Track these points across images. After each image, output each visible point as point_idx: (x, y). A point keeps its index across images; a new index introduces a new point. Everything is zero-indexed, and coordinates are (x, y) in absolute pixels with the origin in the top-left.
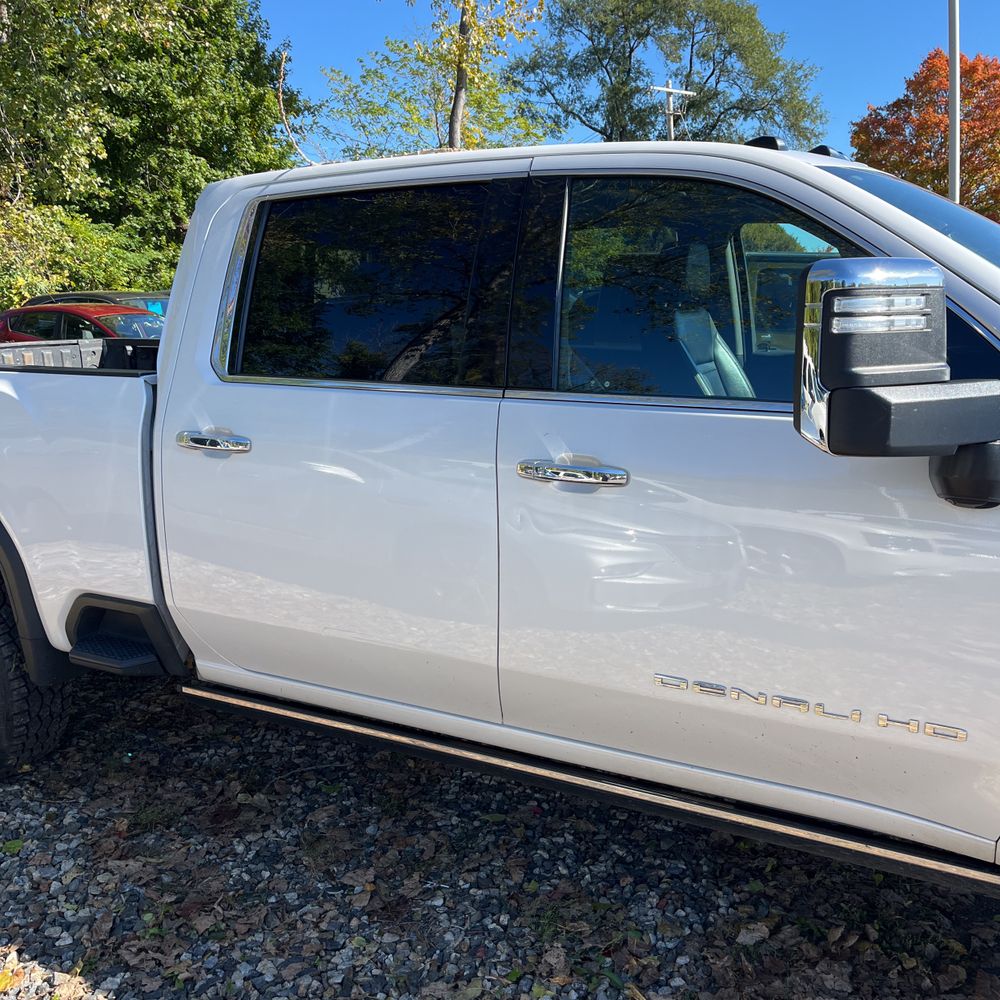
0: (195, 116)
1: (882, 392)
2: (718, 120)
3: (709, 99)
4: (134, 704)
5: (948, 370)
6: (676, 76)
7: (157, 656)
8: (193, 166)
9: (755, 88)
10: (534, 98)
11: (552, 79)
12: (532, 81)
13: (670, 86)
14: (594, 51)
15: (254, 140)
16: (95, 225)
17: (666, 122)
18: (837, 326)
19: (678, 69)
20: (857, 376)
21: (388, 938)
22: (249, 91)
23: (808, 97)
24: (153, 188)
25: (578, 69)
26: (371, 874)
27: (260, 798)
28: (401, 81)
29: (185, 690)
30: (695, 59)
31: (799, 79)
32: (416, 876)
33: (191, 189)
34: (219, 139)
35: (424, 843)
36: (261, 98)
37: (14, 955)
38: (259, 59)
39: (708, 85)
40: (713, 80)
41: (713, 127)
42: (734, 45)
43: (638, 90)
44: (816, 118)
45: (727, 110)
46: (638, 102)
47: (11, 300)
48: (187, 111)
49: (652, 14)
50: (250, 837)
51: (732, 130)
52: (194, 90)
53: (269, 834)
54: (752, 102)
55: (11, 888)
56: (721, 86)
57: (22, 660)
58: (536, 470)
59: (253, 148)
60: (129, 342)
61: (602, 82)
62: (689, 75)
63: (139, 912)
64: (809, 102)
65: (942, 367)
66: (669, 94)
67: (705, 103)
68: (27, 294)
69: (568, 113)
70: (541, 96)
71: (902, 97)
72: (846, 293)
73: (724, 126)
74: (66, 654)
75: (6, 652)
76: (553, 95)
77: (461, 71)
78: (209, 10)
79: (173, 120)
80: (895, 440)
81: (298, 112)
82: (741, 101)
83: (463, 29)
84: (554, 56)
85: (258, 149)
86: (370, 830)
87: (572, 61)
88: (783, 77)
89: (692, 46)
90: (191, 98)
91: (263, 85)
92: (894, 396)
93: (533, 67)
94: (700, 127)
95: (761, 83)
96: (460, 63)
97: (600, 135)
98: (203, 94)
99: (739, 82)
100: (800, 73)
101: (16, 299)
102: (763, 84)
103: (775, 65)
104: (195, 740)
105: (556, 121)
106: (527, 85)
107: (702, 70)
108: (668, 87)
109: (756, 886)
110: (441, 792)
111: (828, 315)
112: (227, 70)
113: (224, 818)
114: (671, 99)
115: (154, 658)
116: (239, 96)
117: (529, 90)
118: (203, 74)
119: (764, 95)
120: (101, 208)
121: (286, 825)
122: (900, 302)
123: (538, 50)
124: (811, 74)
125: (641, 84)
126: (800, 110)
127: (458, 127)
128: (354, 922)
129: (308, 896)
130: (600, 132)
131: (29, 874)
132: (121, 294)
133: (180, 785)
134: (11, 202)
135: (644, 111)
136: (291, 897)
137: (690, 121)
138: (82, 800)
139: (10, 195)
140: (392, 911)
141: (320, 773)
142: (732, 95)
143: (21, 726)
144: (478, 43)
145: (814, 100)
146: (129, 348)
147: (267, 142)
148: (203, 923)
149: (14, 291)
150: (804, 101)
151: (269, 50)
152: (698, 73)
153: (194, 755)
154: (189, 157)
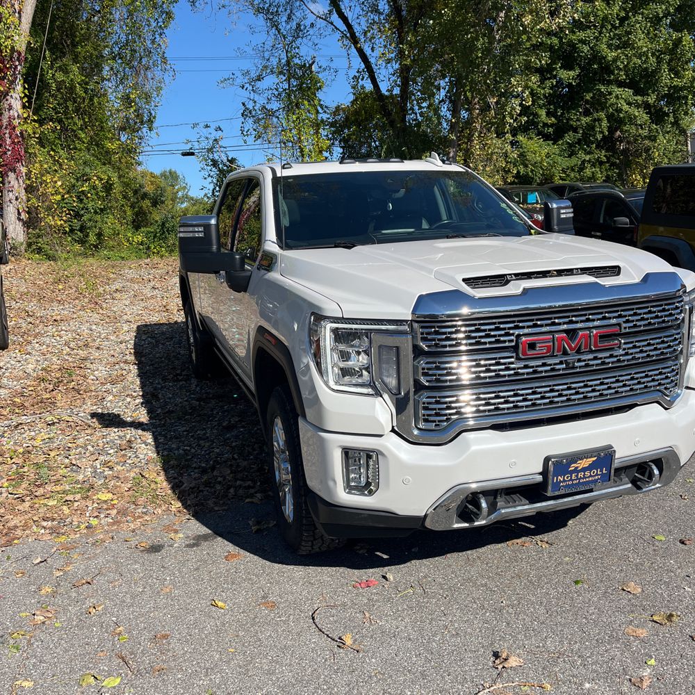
0: (622, 62)
16: (543, 143)
24: (588, 114)
90: (620, 51)
154: (616, 90)
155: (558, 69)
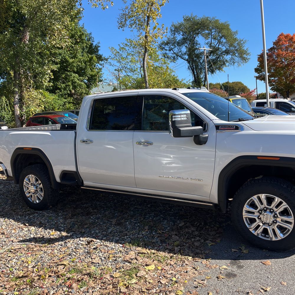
0: (75, 64)
1: (180, 128)
2: (219, 56)
3: (217, 50)
4: (69, 198)
5: (191, 125)
6: (207, 44)
8: (74, 76)
9: (230, 47)
10: (167, 52)
11: (173, 47)
12: (167, 47)
13: (205, 48)
14: (184, 39)
15: (90, 69)
16: (50, 94)
17: (205, 57)
18: (173, 119)
19: (208, 42)
20: (176, 126)
21: (118, 227)
22: (89, 56)
23: (245, 48)
24: (64, 83)
25: (180, 44)
26: (116, 220)
27: (95, 210)
28: (130, 50)
30: (212, 39)
31: (242, 44)
32: (124, 220)
33: (74, 82)
34: (82, 69)
35: (126, 216)
36: (92, 58)
37: (54, 230)
38: (92, 47)
39: (216, 46)
40: (217, 45)
41: (218, 58)
42: (223, 35)
43: (196, 49)
44: (247, 54)
45: (222, 53)
46: (197, 52)
47: (30, 115)
48: (73, 62)
49: (200, 28)
50: (94, 216)
51: (224, 58)
52: (75, 57)
53: (97, 216)
54: (229, 50)
55: (51, 223)
56: (220, 46)
57: (51, 184)
58: (140, 143)
59: (90, 71)
60: (66, 124)
61: (186, 47)
62: (210, 44)
63: (75, 225)
64: (245, 50)
65: (190, 124)
66: (205, 50)
67: (216, 51)
68: (34, 113)
69: (177, 56)
70: (170, 51)
71: (272, 47)
72: (175, 115)
73: (221, 57)
74: (60, 183)
75: (48, 183)
76: (173, 51)
77: (146, 48)
78: (78, 36)
79: (69, 65)
80: (182, 135)
81: (102, 60)
82: (226, 50)
83: (146, 37)
84: (173, 40)
85: (92, 71)
86: (116, 214)
87: (178, 42)
88: (237, 43)
89: (211, 36)
90: (74, 59)
91: (93, 54)
92: (182, 129)
93: (167, 44)
94: (214, 58)
95: (231, 45)
96: (145, 46)
97: (187, 61)
98: (77, 58)
99: (225, 46)
100: (242, 42)
101: (31, 114)
102: (232, 46)
103: (235, 40)
104: (82, 203)
105: (174, 58)
106: (166, 48)
107: (215, 43)
108: (204, 48)
109: (186, 220)
110: (130, 209)
111: (172, 118)
112: (83, 51)
113: (88, 214)
114: (205, 51)
116: (86, 57)
117: (166, 50)
118: (76, 53)
119: (232, 48)
120: (50, 89)
121: (100, 214)
122: (182, 116)
123: (169, 39)
124: (245, 42)
125: (197, 47)
126: (243, 52)
127: (145, 63)
128: (112, 226)
129: (104, 223)
130: (186, 60)
131: (54, 222)
132: (57, 112)
133: (80, 209)
134: (29, 89)
135: (199, 54)
136: (101, 223)
137: (211, 57)
138: (62, 212)
139: (29, 87)
140: (119, 224)
141: (107, 207)
142: (223, 49)
144: (150, 40)
145: (247, 49)
146: (66, 126)
147: (94, 69)
148: (86, 226)
149: (31, 112)
150: (244, 50)
151: (94, 44)
152: (213, 43)
153: (82, 205)
154: (73, 74)
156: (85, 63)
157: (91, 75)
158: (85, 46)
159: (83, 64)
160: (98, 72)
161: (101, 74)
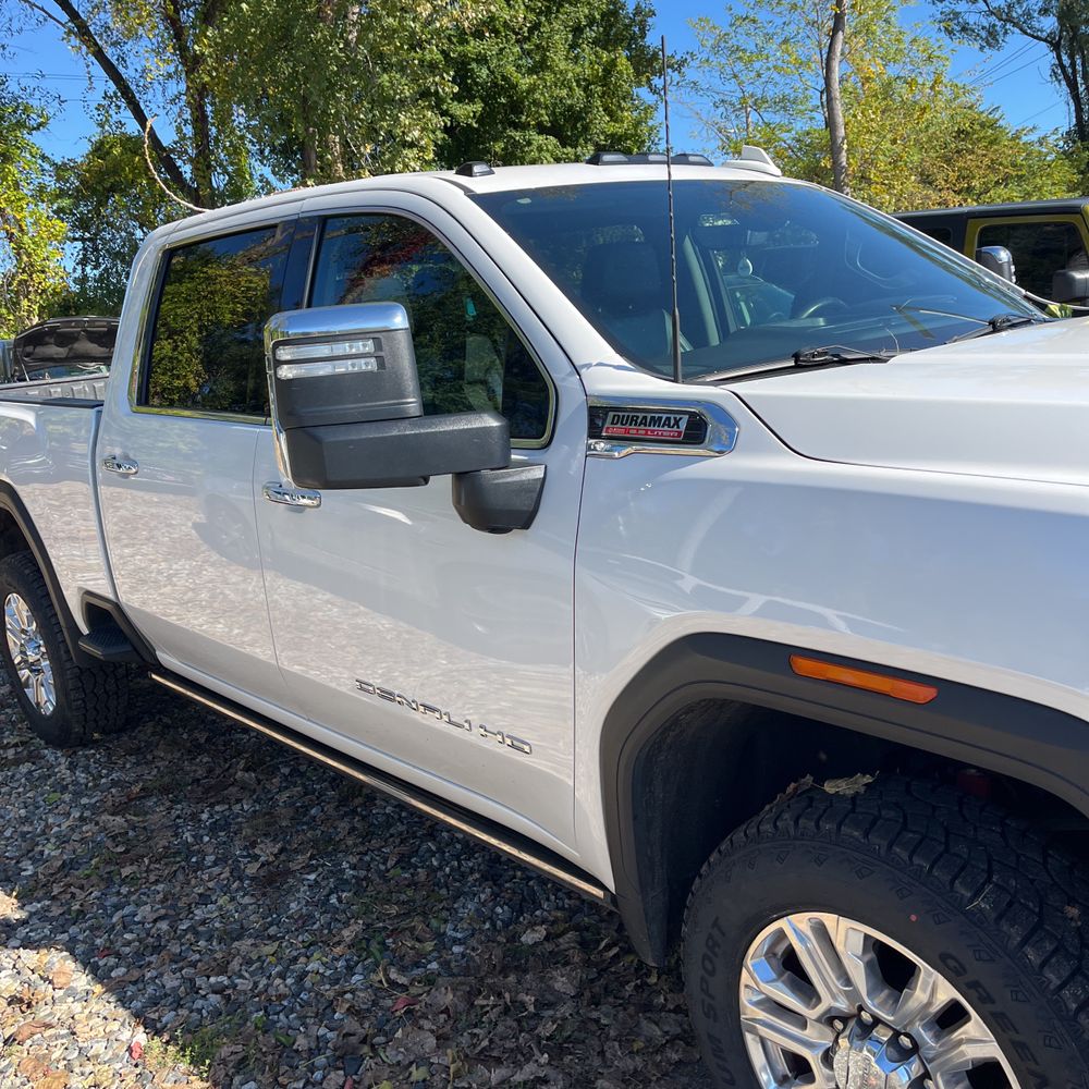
7: (133, 646)
8: (541, 147)
15: (608, 110)
22: (601, 58)
29: (154, 676)
34: (571, 113)
36: (613, 63)
48: (532, 89)
50: (218, 808)
52: (539, 67)
53: (237, 807)
59: (606, 118)
72: (292, 343)
85: (615, 121)
90: (535, 77)
91: (616, 48)
112: (578, 37)
113: (212, 792)
115: (130, 648)
116: (591, 59)
118: (547, 49)
129: (222, 860)
136: (210, 860)
140: (270, 878)
143: (78, 700)
147: (622, 110)
154: (536, 137)
155: (450, 101)
156: (585, 89)
157: (613, 136)
158: (585, 17)
159: (579, 92)
160: (637, 124)
161: (651, 129)
